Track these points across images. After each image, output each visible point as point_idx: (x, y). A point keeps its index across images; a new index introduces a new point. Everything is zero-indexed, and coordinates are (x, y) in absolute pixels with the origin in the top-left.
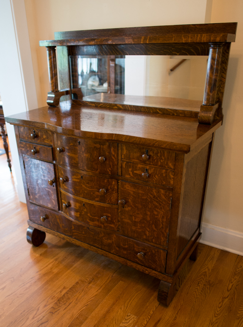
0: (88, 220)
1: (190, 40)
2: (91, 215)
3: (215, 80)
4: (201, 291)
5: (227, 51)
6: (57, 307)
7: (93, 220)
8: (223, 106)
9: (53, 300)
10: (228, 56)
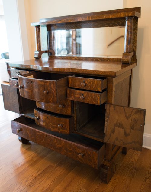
0: (50, 128)
1: (114, 17)
2: (52, 124)
3: (130, 38)
4: (130, 174)
5: (136, 23)
6: (34, 182)
7: (53, 127)
8: (137, 54)
9: (32, 178)
10: (137, 26)
